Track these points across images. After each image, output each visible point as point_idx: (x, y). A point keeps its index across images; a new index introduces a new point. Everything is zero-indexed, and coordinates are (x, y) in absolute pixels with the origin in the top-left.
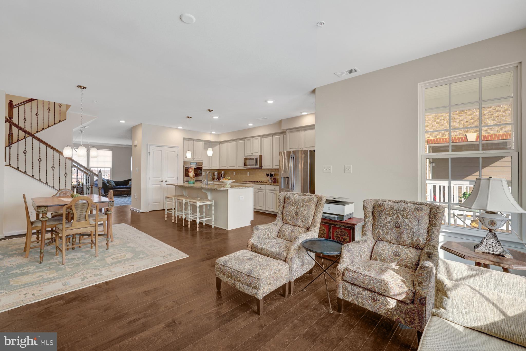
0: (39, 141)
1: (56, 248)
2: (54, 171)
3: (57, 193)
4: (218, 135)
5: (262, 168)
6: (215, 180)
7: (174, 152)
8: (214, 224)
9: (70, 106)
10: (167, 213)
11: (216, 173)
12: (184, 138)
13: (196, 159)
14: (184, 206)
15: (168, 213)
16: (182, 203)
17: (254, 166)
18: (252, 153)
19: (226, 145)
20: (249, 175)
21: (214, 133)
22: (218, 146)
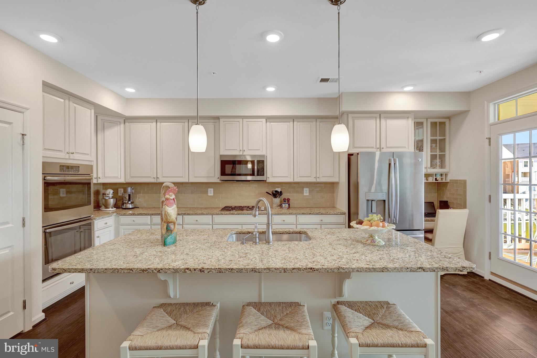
5: (267, 181)
11: (110, 192)
13: (75, 156)
17: (249, 178)
18: (242, 149)
19: (149, 127)
20: (212, 194)
21: (130, 90)
22: (119, 127)
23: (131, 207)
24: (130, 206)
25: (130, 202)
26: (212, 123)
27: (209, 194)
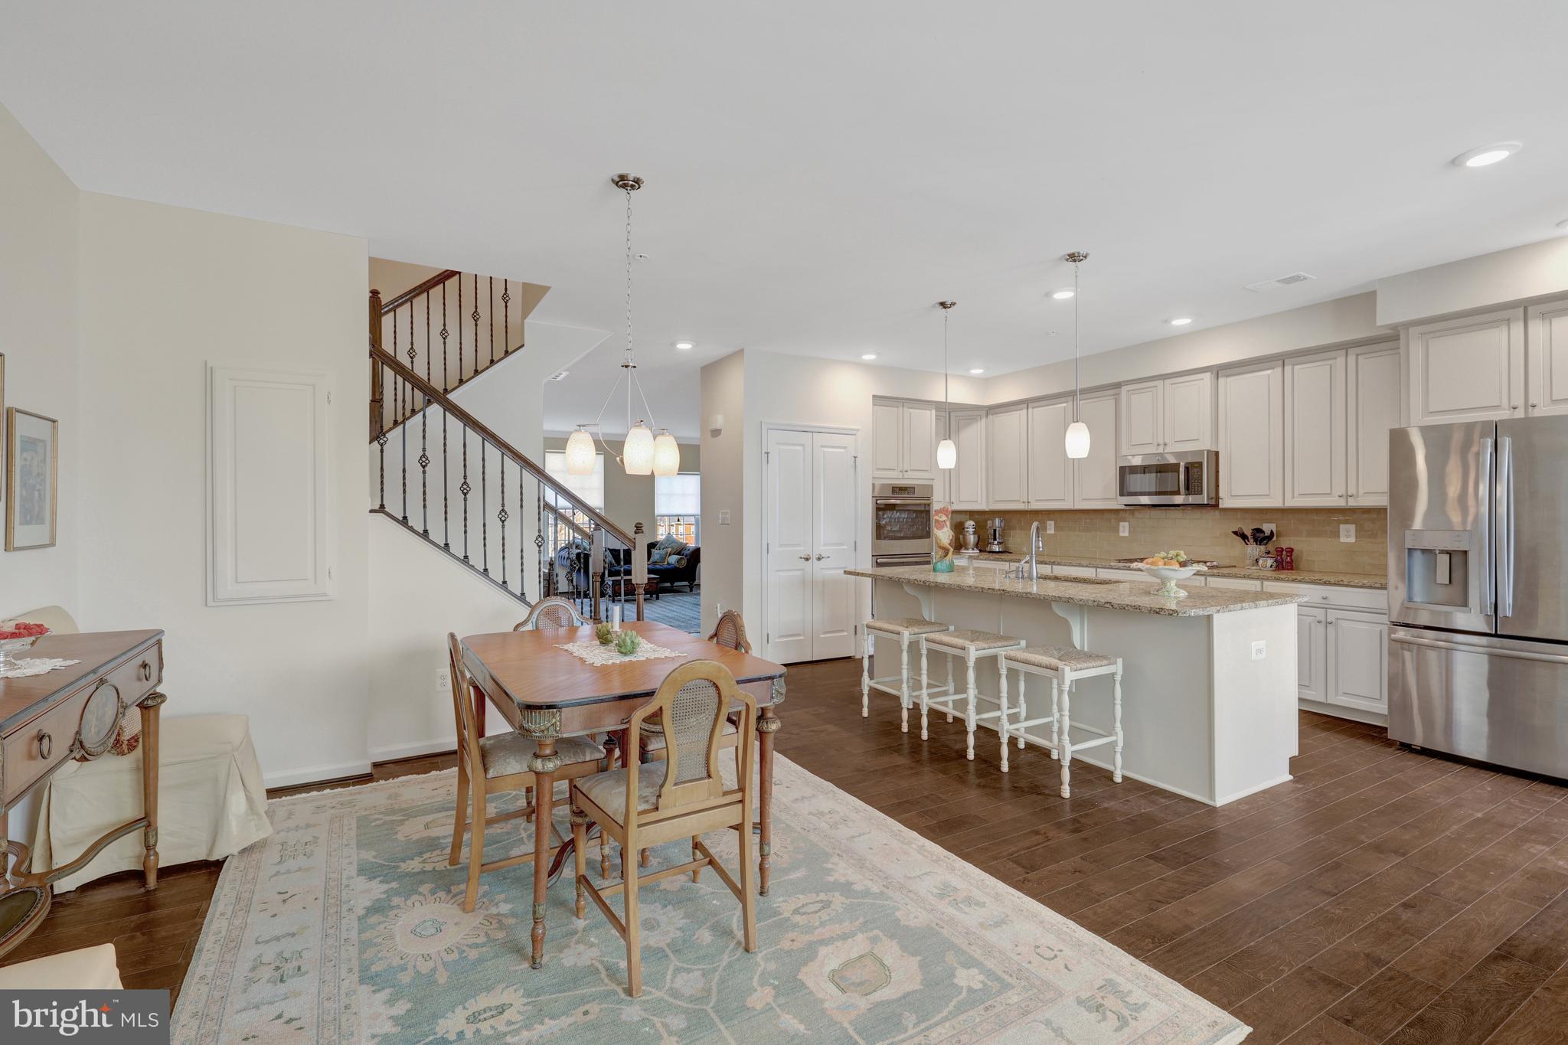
0: (461, 419)
1: (578, 881)
2: (505, 529)
3: (531, 613)
4: (985, 383)
5: (1220, 506)
6: (967, 549)
7: (843, 450)
8: (1122, 768)
9: (544, 290)
10: (869, 690)
11: (970, 525)
12: (874, 396)
13: (910, 474)
14: (905, 657)
15: (871, 689)
16: (899, 644)
17: (1179, 499)
18: (1161, 442)
19: (1017, 418)
20: (1126, 534)
21: (977, 372)
22: (979, 423)
23: (997, 550)
24: (996, 548)
25: (996, 542)
26: (1112, 397)
27: (1121, 534)
